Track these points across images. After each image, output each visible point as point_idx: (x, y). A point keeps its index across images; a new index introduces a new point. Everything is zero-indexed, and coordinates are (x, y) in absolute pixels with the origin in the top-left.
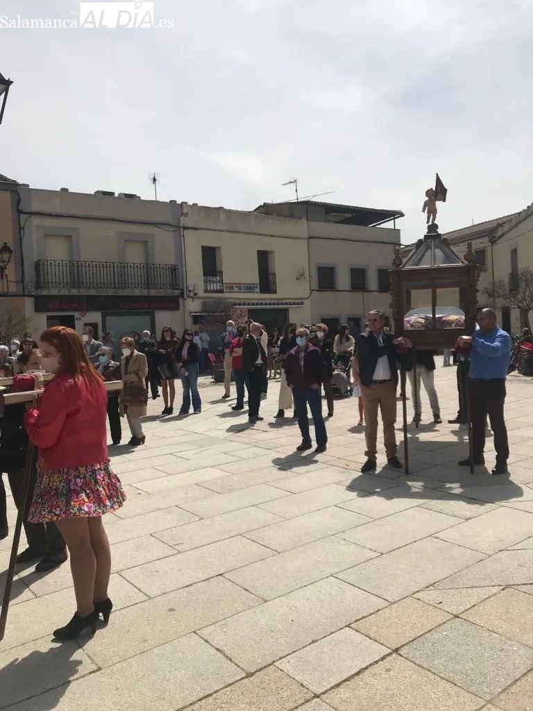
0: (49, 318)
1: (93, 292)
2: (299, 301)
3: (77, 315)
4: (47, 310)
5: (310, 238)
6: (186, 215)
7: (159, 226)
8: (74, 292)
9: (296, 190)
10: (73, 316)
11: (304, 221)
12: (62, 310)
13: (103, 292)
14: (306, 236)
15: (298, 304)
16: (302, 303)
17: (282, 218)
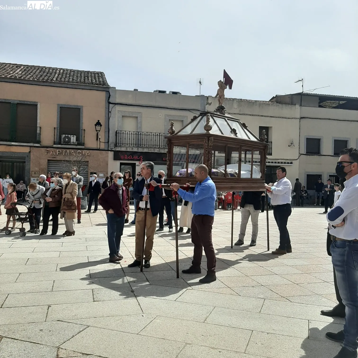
0: (121, 164)
1: (146, 150)
2: (289, 161)
3: (137, 163)
4: (120, 159)
5: (301, 118)
6: (210, 104)
7: (191, 111)
8: (135, 150)
9: (303, 86)
10: (135, 164)
11: (297, 106)
12: (128, 160)
13: (152, 151)
14: (299, 117)
15: (288, 163)
16: (291, 163)
17: (280, 105)
